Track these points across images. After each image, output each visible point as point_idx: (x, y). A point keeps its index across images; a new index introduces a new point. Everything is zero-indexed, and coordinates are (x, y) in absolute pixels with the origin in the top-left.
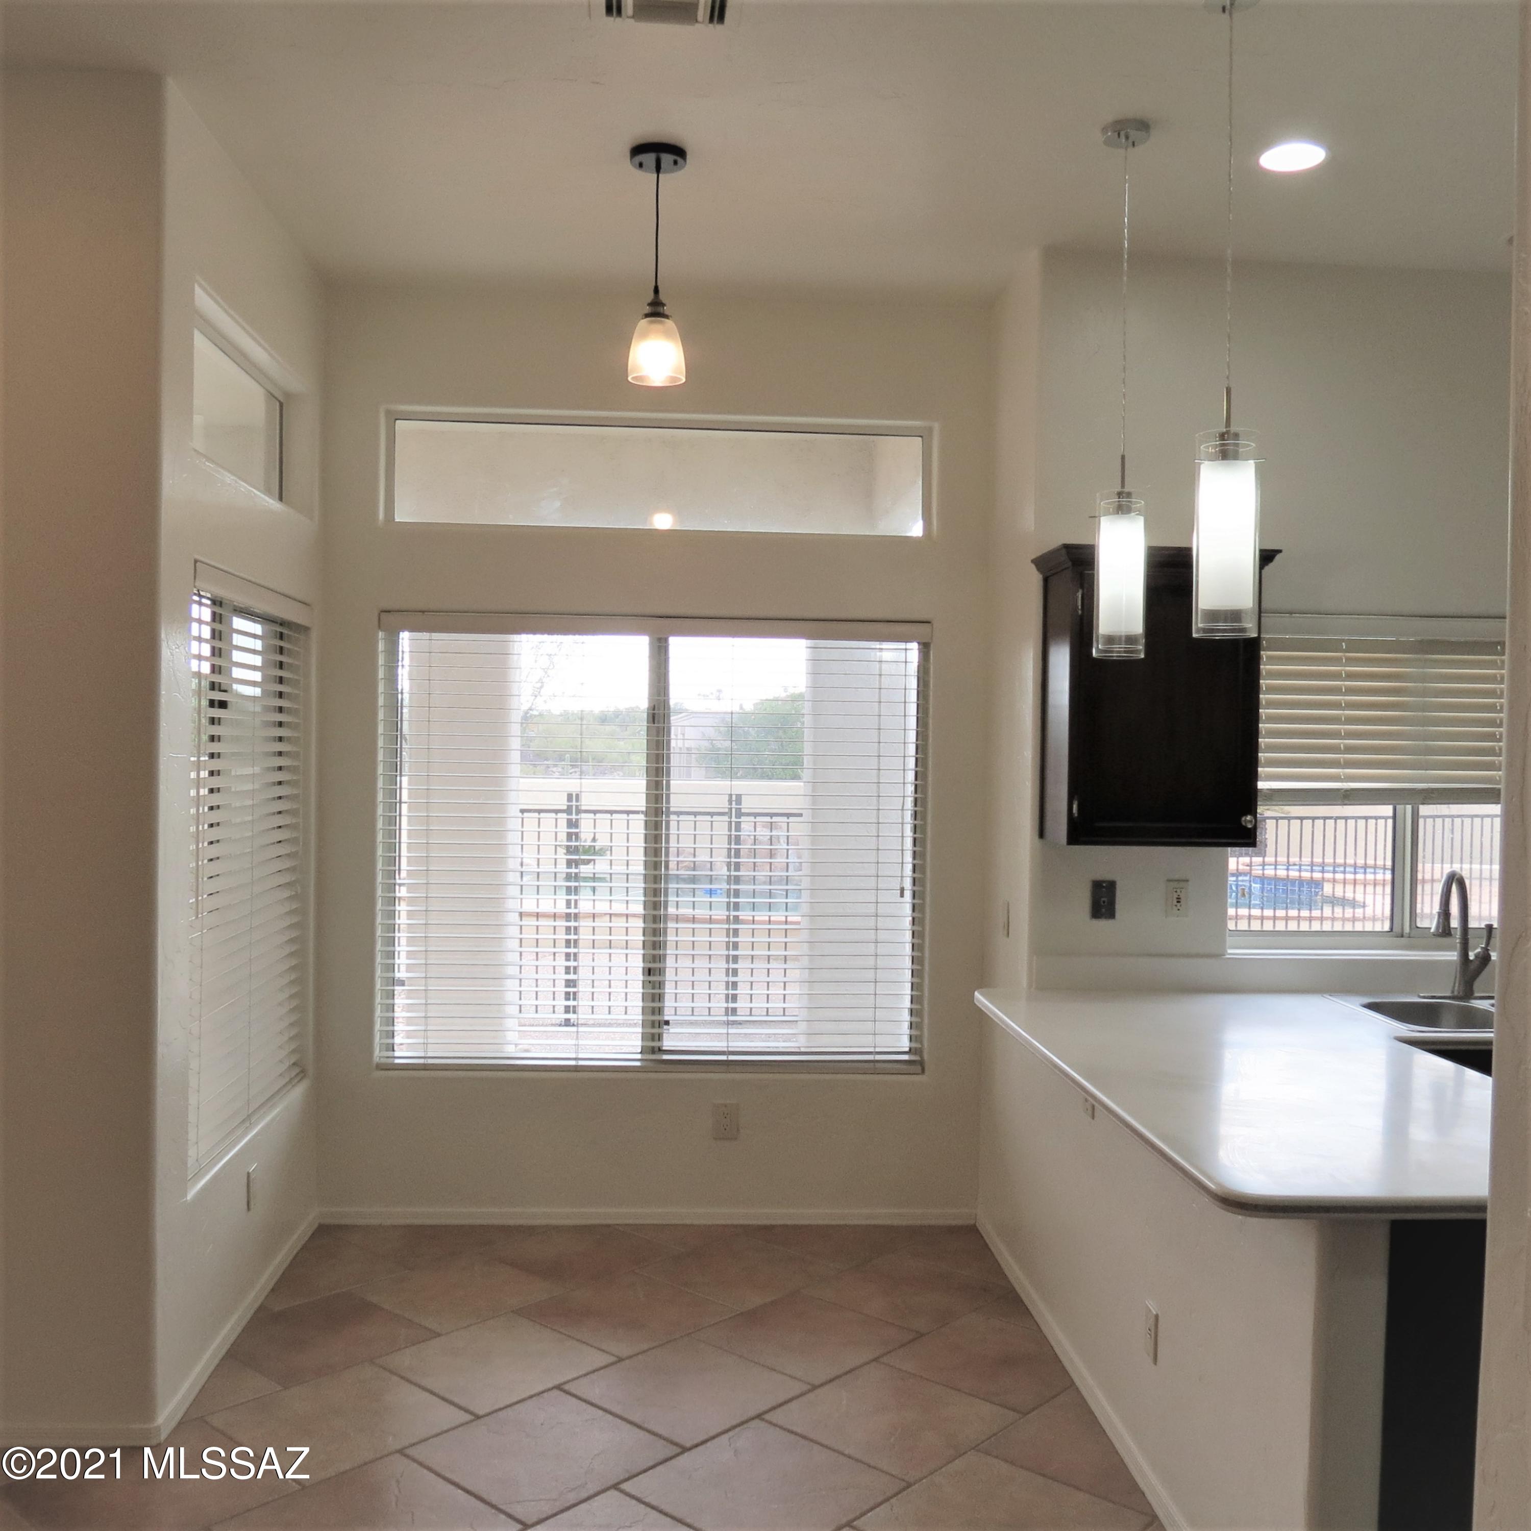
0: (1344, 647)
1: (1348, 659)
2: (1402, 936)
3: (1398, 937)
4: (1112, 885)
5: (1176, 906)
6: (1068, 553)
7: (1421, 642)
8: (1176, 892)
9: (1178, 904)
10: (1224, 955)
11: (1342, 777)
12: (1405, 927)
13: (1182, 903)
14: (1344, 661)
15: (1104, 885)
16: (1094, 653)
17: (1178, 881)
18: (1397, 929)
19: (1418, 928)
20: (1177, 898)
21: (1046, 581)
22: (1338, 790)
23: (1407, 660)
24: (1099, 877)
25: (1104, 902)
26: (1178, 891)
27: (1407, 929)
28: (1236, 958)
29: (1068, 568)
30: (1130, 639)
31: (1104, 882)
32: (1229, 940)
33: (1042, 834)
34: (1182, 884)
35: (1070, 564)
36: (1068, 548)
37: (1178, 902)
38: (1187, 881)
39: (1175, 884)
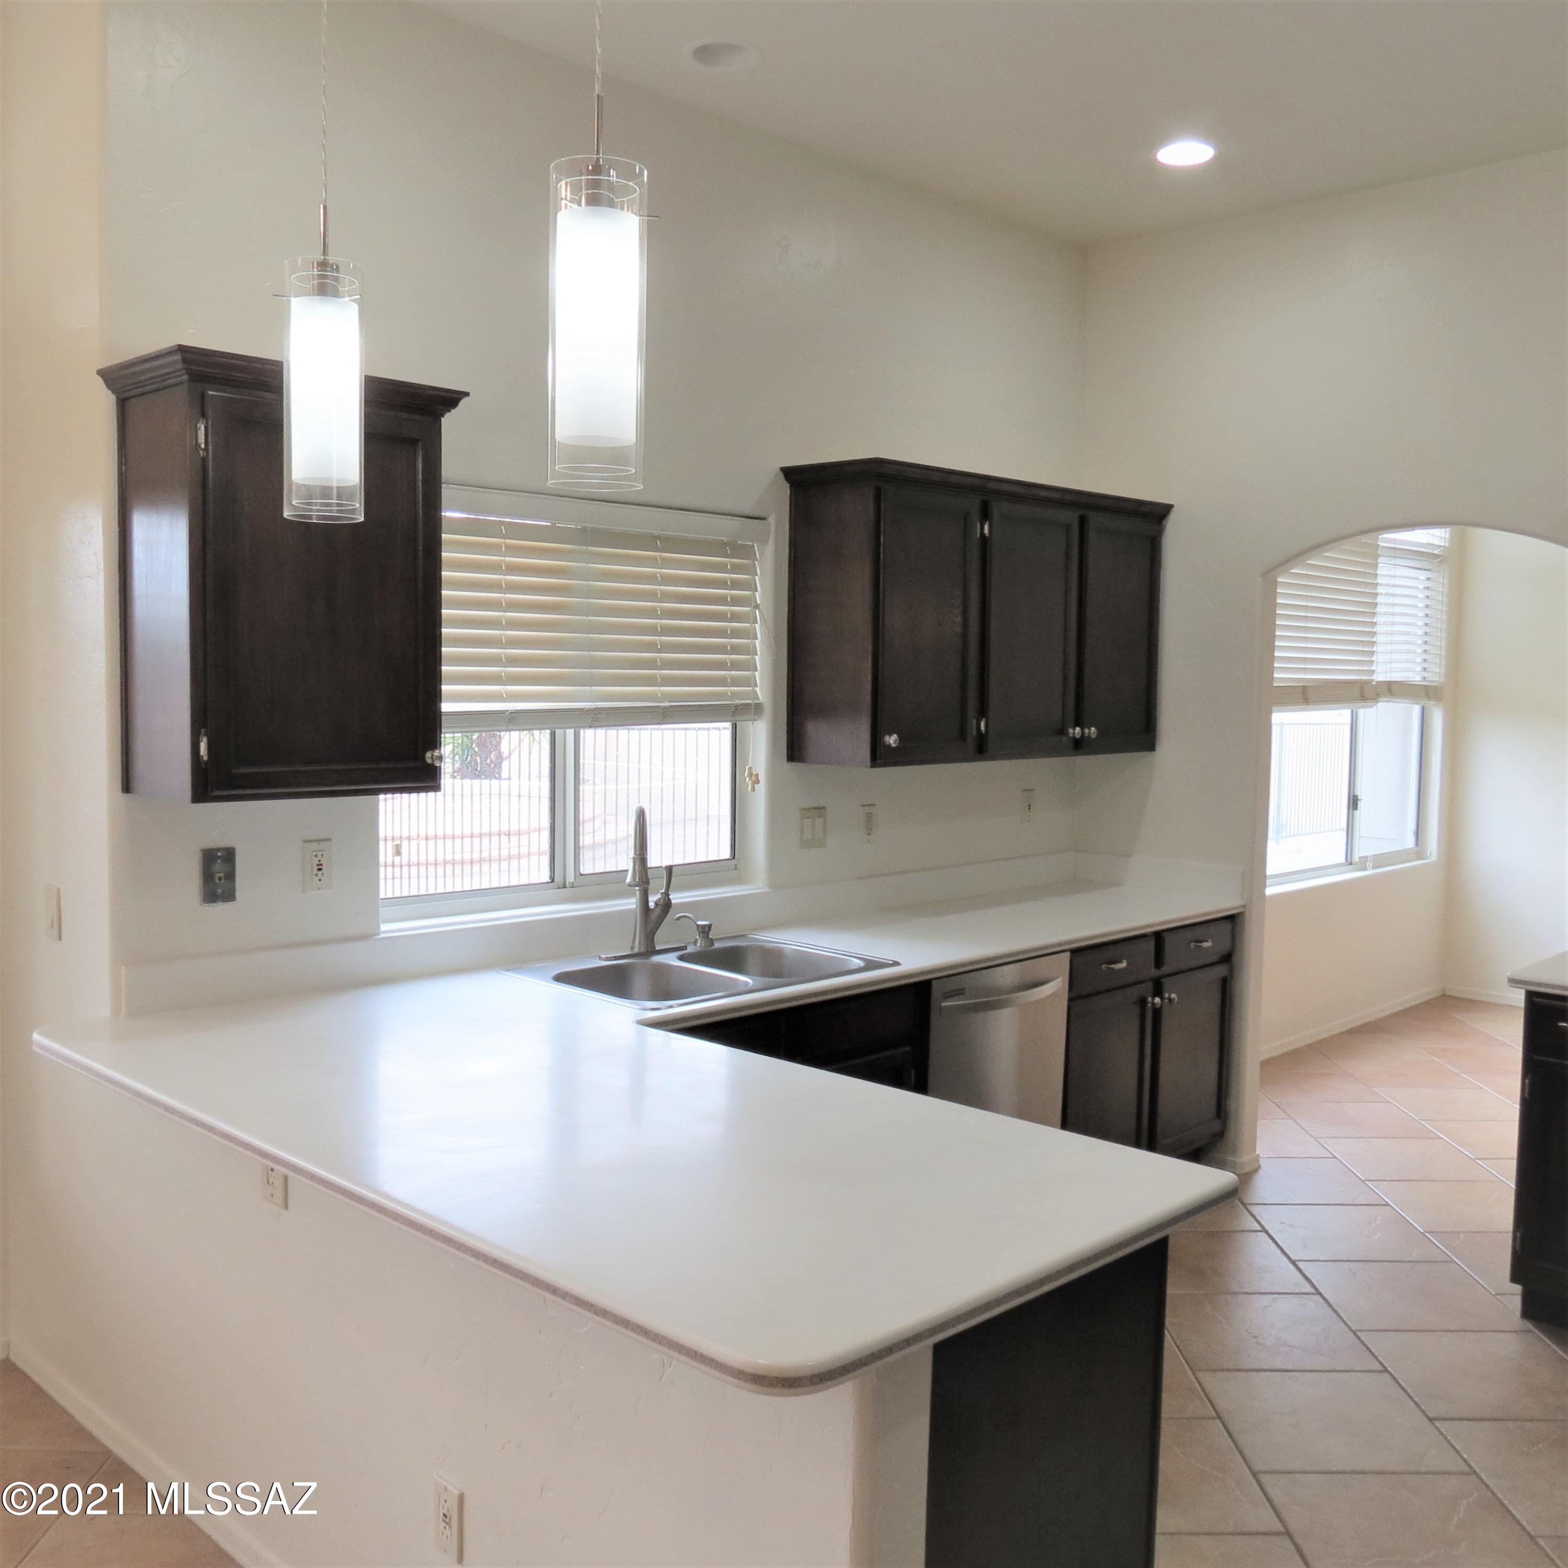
0: (504, 532)
1: (508, 547)
2: (565, 887)
3: (559, 888)
4: (229, 855)
5: (317, 875)
6: (185, 360)
7: (584, 530)
8: (316, 856)
9: (320, 873)
10: (379, 934)
11: (505, 696)
12: (567, 874)
13: (324, 871)
14: (504, 549)
15: (219, 854)
16: (287, 514)
17: (319, 841)
18: (558, 878)
19: (581, 875)
20: (318, 865)
21: (122, 404)
22: (503, 712)
23: (570, 552)
24: (211, 844)
25: (220, 879)
26: (319, 854)
27: (570, 878)
28: (391, 938)
29: (181, 383)
30: (342, 493)
31: (218, 850)
32: (384, 912)
33: (127, 786)
34: (323, 845)
35: (186, 377)
36: (182, 350)
37: (320, 870)
38: (329, 840)
39: (315, 846)
